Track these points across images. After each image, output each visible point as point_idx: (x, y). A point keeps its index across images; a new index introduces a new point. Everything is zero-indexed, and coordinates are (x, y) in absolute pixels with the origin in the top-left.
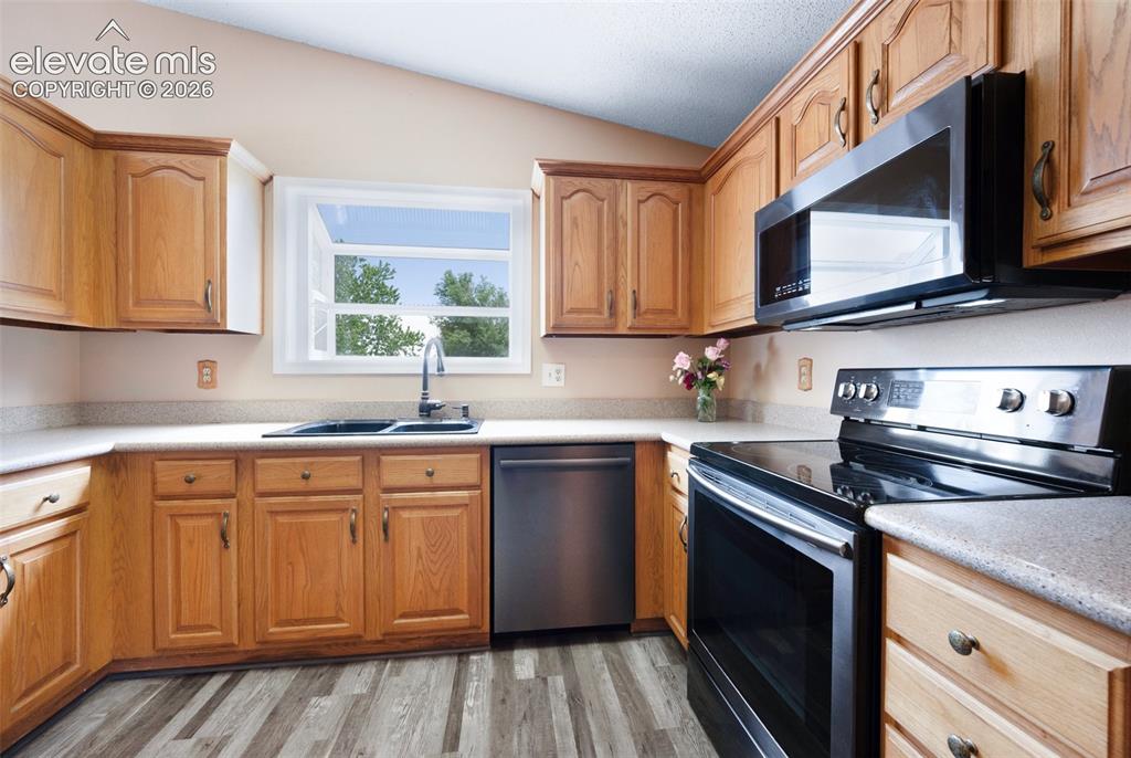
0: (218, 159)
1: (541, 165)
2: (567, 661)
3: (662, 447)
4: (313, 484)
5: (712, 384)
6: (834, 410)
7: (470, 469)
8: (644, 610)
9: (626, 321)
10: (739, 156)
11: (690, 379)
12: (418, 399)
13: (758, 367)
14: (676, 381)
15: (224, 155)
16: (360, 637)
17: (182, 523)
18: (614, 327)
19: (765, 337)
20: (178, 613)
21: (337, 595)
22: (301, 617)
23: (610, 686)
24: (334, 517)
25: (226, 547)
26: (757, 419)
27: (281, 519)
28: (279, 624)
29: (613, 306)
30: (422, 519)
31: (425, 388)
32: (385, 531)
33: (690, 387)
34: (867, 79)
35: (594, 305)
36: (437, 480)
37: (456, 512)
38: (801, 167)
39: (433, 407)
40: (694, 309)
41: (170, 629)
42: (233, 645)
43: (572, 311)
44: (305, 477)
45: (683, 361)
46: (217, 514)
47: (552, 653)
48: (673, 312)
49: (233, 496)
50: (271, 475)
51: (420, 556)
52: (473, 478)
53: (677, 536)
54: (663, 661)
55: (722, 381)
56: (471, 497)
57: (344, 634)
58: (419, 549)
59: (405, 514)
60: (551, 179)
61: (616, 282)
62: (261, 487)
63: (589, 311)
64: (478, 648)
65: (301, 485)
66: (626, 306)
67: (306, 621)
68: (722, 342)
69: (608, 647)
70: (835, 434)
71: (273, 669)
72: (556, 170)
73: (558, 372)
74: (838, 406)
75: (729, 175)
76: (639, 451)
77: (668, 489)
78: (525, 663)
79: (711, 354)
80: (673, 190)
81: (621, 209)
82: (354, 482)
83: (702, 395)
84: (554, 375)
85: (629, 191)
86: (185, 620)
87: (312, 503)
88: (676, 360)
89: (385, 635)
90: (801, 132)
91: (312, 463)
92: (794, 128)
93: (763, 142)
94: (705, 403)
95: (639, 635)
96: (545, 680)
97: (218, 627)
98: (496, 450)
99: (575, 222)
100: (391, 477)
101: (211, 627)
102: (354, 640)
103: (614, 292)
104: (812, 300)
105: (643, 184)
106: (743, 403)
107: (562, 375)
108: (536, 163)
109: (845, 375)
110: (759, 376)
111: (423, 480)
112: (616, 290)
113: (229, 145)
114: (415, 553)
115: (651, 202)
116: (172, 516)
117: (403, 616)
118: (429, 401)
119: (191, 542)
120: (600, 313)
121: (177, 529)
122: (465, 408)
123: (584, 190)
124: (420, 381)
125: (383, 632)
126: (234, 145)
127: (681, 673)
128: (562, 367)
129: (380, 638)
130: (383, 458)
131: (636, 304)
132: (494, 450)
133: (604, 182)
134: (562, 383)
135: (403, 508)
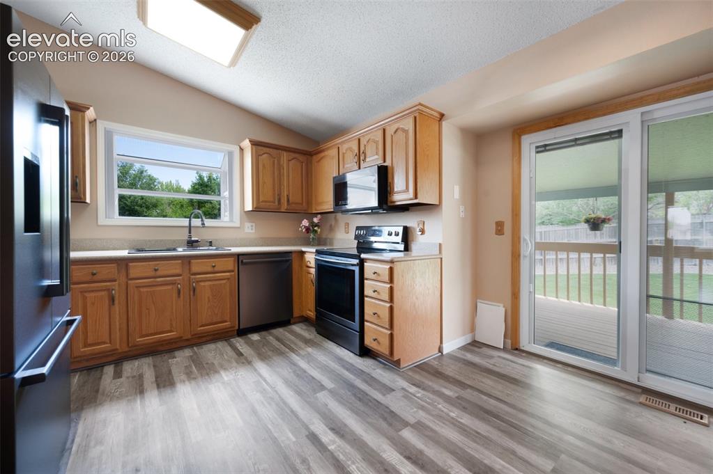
0: (80, 114)
1: (250, 141)
2: (271, 334)
3: (303, 253)
4: (159, 273)
5: (316, 231)
6: (355, 239)
7: (230, 264)
8: (296, 313)
9: (284, 206)
10: (326, 153)
11: (308, 229)
12: (186, 238)
13: (331, 226)
14: (302, 230)
15: (84, 112)
16: (181, 337)
17: (87, 295)
18: (280, 208)
19: (334, 214)
20: (86, 338)
21: (171, 320)
22: (153, 332)
23: (289, 335)
24: (170, 287)
25: (113, 304)
26: (331, 244)
27: (142, 290)
28: (140, 337)
29: (279, 200)
30: (210, 285)
31: (190, 233)
32: (194, 291)
33: (308, 232)
34: (361, 152)
35: (272, 200)
36: (216, 269)
37: (224, 281)
38: (346, 166)
39: (197, 241)
40: (309, 203)
41: (81, 347)
42: (117, 349)
43: (262, 202)
44: (156, 270)
45: (305, 223)
46: (109, 290)
47: (264, 333)
48: (302, 204)
49: (115, 281)
50: (135, 270)
51: (209, 301)
52: (231, 268)
53: (310, 282)
54: (304, 327)
55: (319, 230)
56: (231, 275)
57: (175, 337)
58: (209, 298)
59: (202, 284)
60: (254, 147)
61: (280, 191)
62: (132, 276)
63: (269, 202)
64: (233, 337)
65: (153, 274)
66: (284, 200)
67: (155, 334)
68: (319, 216)
69: (285, 328)
70: (356, 246)
71: (136, 359)
72: (255, 144)
73: (252, 226)
74: (357, 237)
75: (322, 158)
76: (294, 255)
77: (305, 268)
78: (255, 337)
79: (315, 220)
80: (301, 158)
81: (282, 162)
82: (178, 271)
83: (312, 236)
84: (250, 228)
85: (285, 156)
86: (90, 341)
87: (158, 282)
88: (303, 222)
89: (192, 335)
90: (346, 155)
91: (158, 264)
92: (344, 154)
93: (333, 152)
94: (313, 239)
95: (294, 323)
96: (265, 339)
97: (108, 342)
98: (240, 257)
99: (264, 166)
100: (195, 269)
101: (104, 343)
102: (179, 339)
103: (279, 195)
104: (348, 207)
105: (291, 154)
106: (326, 239)
107: (254, 228)
108: (248, 140)
109: (358, 228)
110: (332, 229)
111: (210, 269)
112: (280, 194)
113: (89, 108)
114: (207, 299)
115: (293, 161)
116: (81, 292)
117: (201, 327)
118: (193, 239)
119: (93, 304)
120: (274, 203)
121: (85, 298)
122: (211, 242)
123: (267, 153)
124: (187, 230)
125: (192, 333)
126: (91, 108)
127: (313, 330)
128: (254, 224)
129: (190, 337)
130: (192, 261)
131: (288, 200)
132: (239, 255)
133: (275, 151)
134: (254, 231)
135: (200, 281)
